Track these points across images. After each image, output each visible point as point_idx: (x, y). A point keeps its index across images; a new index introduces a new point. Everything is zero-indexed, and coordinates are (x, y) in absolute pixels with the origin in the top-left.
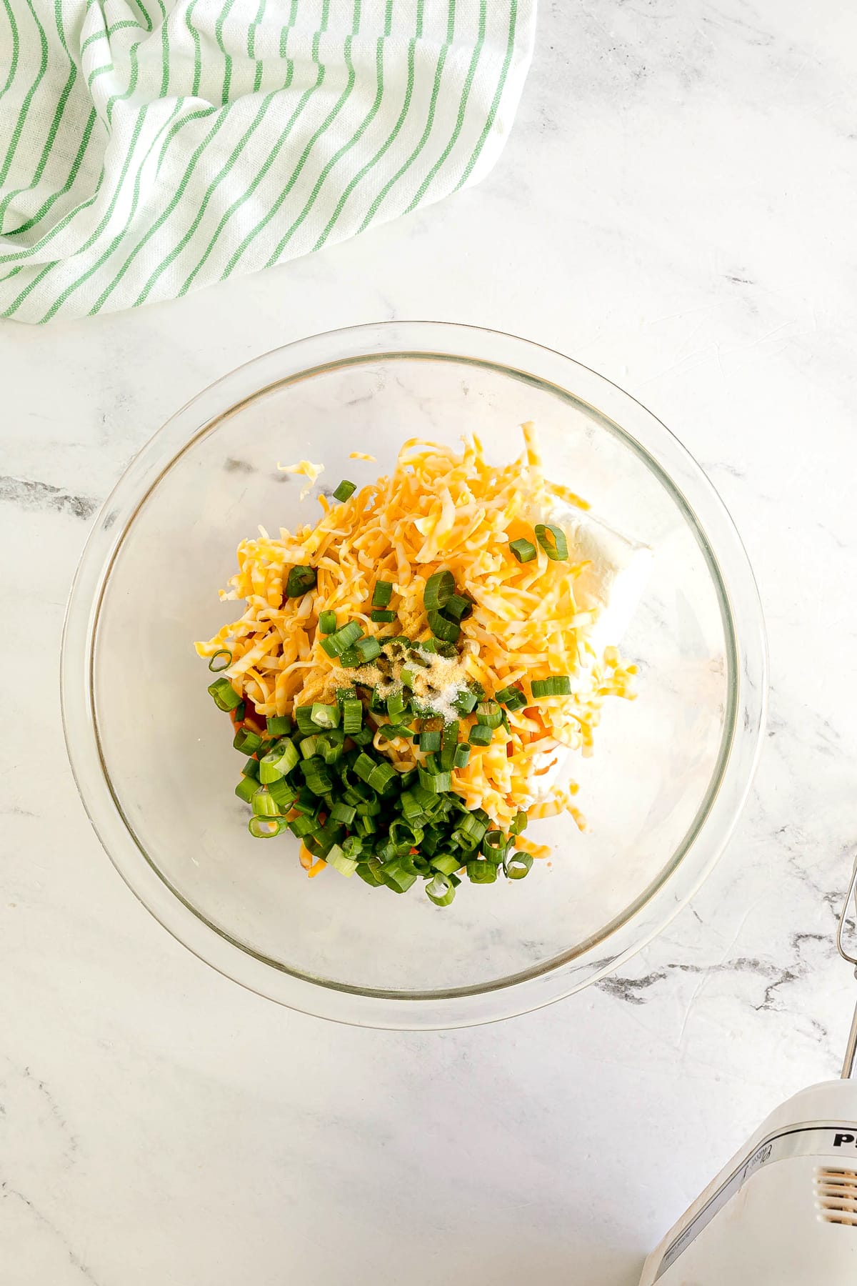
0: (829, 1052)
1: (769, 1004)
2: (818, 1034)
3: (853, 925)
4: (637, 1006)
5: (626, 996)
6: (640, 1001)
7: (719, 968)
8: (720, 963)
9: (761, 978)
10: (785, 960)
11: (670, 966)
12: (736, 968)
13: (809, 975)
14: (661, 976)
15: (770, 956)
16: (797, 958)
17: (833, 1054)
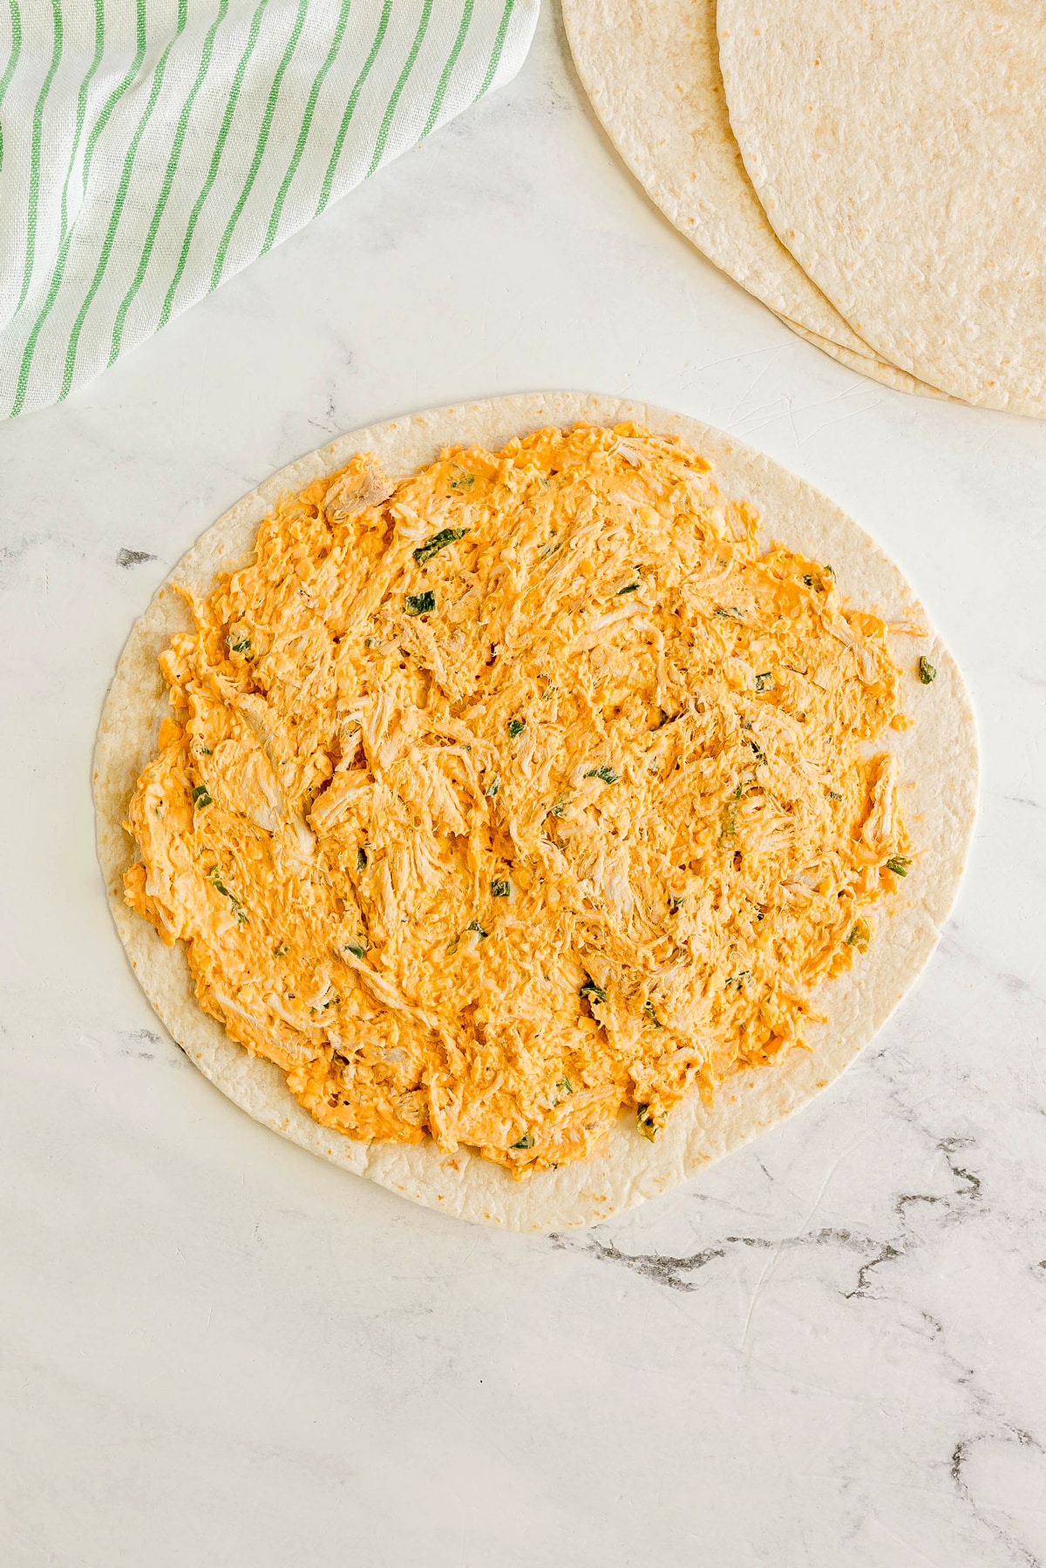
0: (945, 1354)
1: (863, 1289)
2: (930, 1330)
3: (977, 1182)
4: (685, 1294)
5: (670, 1280)
6: (688, 1287)
7: (797, 1241)
8: (796, 1235)
9: (855, 1254)
10: (885, 1230)
11: (729, 1239)
12: (819, 1241)
13: (918, 1250)
14: (717, 1253)
15: (864, 1224)
16: (902, 1227)
17: (950, 1357)
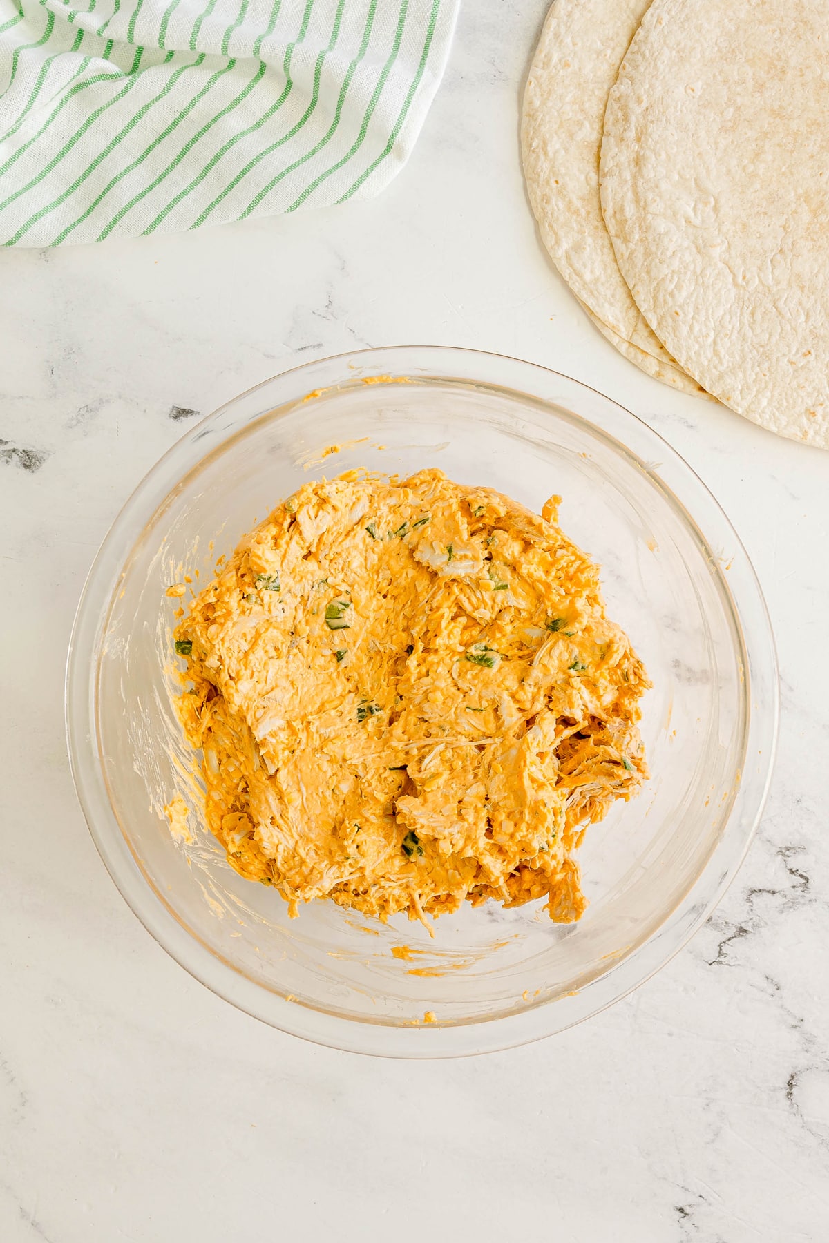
0: (782, 1006)
1: (721, 959)
2: (772, 989)
3: (807, 880)
9: (715, 933)
10: (738, 915)
13: (762, 930)
15: (723, 911)
16: (750, 913)
17: (786, 1009)
